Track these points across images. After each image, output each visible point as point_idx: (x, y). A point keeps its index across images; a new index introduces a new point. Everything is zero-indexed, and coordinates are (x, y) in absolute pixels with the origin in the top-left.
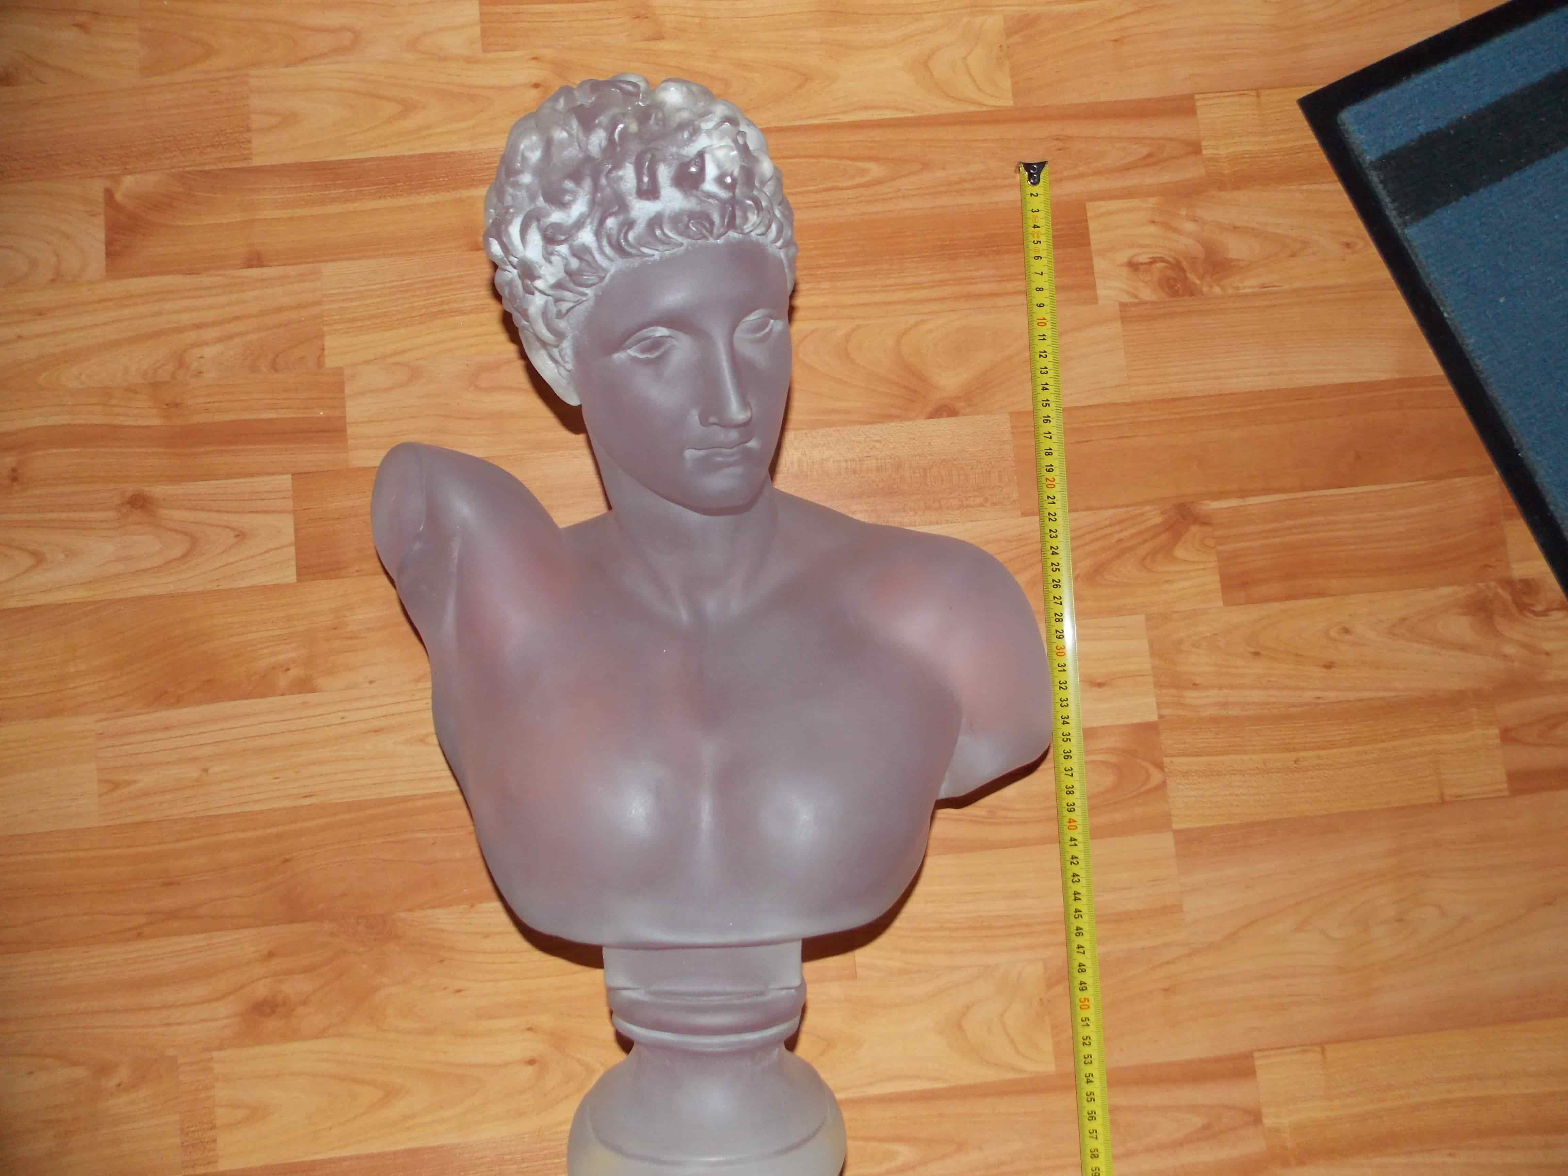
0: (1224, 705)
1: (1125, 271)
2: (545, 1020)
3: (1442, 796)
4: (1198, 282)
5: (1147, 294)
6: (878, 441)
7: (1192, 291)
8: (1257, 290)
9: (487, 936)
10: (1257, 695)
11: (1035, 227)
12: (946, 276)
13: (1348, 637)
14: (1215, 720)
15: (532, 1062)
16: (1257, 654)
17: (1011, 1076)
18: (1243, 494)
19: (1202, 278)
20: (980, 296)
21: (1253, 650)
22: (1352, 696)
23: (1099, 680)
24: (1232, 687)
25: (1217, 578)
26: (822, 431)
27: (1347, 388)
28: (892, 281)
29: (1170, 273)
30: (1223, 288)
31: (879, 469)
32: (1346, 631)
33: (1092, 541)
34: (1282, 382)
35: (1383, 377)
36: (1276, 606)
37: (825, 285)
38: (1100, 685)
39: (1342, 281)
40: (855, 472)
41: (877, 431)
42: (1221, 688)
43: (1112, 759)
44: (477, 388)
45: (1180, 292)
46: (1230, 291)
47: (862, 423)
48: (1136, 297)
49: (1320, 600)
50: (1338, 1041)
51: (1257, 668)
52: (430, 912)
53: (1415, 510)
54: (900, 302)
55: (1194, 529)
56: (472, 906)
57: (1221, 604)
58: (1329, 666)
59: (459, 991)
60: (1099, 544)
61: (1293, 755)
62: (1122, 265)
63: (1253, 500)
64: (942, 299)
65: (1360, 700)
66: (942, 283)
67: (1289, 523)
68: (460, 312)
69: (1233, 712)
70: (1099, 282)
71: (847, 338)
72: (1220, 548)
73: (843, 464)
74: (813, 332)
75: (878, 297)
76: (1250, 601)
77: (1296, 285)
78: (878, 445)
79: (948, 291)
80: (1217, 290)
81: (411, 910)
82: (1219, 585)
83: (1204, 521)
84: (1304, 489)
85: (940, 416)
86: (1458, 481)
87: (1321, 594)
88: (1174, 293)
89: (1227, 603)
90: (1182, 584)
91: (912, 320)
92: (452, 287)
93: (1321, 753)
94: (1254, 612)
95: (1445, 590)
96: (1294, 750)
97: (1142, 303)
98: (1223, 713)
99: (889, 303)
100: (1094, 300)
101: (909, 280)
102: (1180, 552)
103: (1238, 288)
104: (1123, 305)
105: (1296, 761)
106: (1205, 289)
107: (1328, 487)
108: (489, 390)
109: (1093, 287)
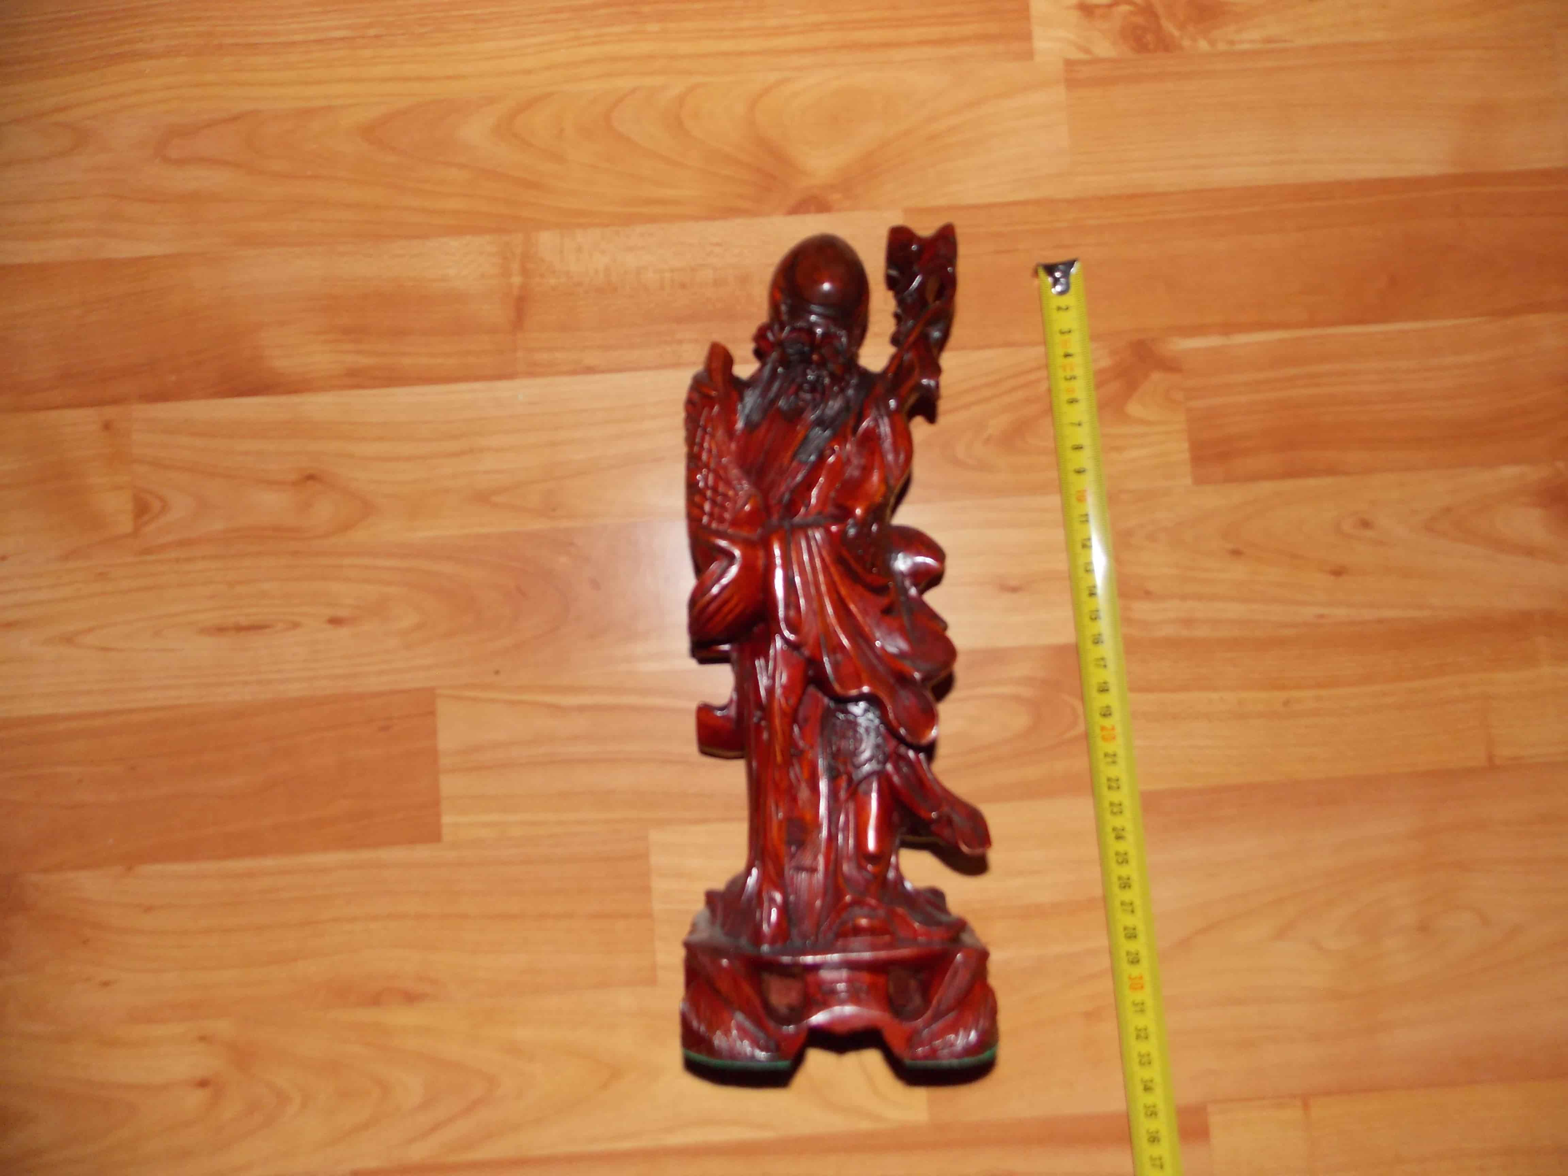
0: (1188, 622)
1: (1074, 16)
2: (223, 1027)
3: (1490, 758)
4: (1176, 33)
5: (1104, 48)
6: (718, 244)
7: (1166, 45)
8: (1259, 46)
9: (149, 909)
10: (1235, 610)
11: (1067, 355)
12: (823, 17)
13: (1369, 533)
14: (1172, 643)
15: (203, 1084)
16: (1236, 553)
17: (865, 1125)
18: (1228, 328)
19: (1182, 27)
20: (869, 47)
21: (1230, 546)
22: (1367, 614)
23: (1013, 583)
24: (1199, 597)
25: (1186, 445)
26: (639, 229)
27: (1384, 185)
28: (745, 24)
29: (1140, 20)
30: (1212, 43)
31: (718, 283)
32: (1366, 524)
33: (1014, 389)
34: (1291, 174)
35: (1432, 170)
36: (1266, 487)
37: (653, 27)
38: (1014, 590)
39: (1379, 36)
40: (683, 286)
41: (717, 230)
42: (1184, 597)
43: (1026, 692)
44: (166, 160)
45: (1151, 46)
46: (1222, 47)
47: (696, 218)
48: (1087, 51)
49: (1328, 481)
50: (1328, 1093)
51: (1238, 571)
52: (70, 875)
53: (1468, 358)
54: (753, 53)
55: (1156, 376)
56: (130, 869)
57: (1188, 481)
58: (1338, 572)
59: (106, 984)
60: (1020, 395)
61: (1283, 695)
62: (1069, 8)
63: (1240, 339)
64: (814, 50)
65: (1380, 621)
66: (817, 27)
67: (1292, 371)
68: (149, 56)
69: (1202, 632)
70: (1037, 31)
71: (681, 100)
72: (1195, 404)
73: (668, 275)
74: (634, 91)
75: (727, 45)
76: (1230, 479)
77: (1315, 40)
78: (717, 250)
79: (823, 38)
80: (1203, 45)
81: (46, 870)
82: (1186, 456)
83: (1170, 366)
84: (1312, 323)
85: (807, 211)
86: (1534, 320)
87: (1331, 471)
88: (1141, 46)
89: (1199, 481)
90: (1134, 453)
91: (773, 77)
92: (136, 21)
93: (1323, 693)
94: (1237, 494)
95: (1509, 472)
96: (1283, 688)
97: (1096, 61)
98: (1185, 633)
99: (742, 54)
100: (1029, 55)
101: (773, 22)
102: (1134, 408)
103: (1232, 43)
104: (1070, 64)
105: (1286, 703)
106: (1186, 43)
107: (1348, 322)
108: (181, 162)
109: (1027, 37)
